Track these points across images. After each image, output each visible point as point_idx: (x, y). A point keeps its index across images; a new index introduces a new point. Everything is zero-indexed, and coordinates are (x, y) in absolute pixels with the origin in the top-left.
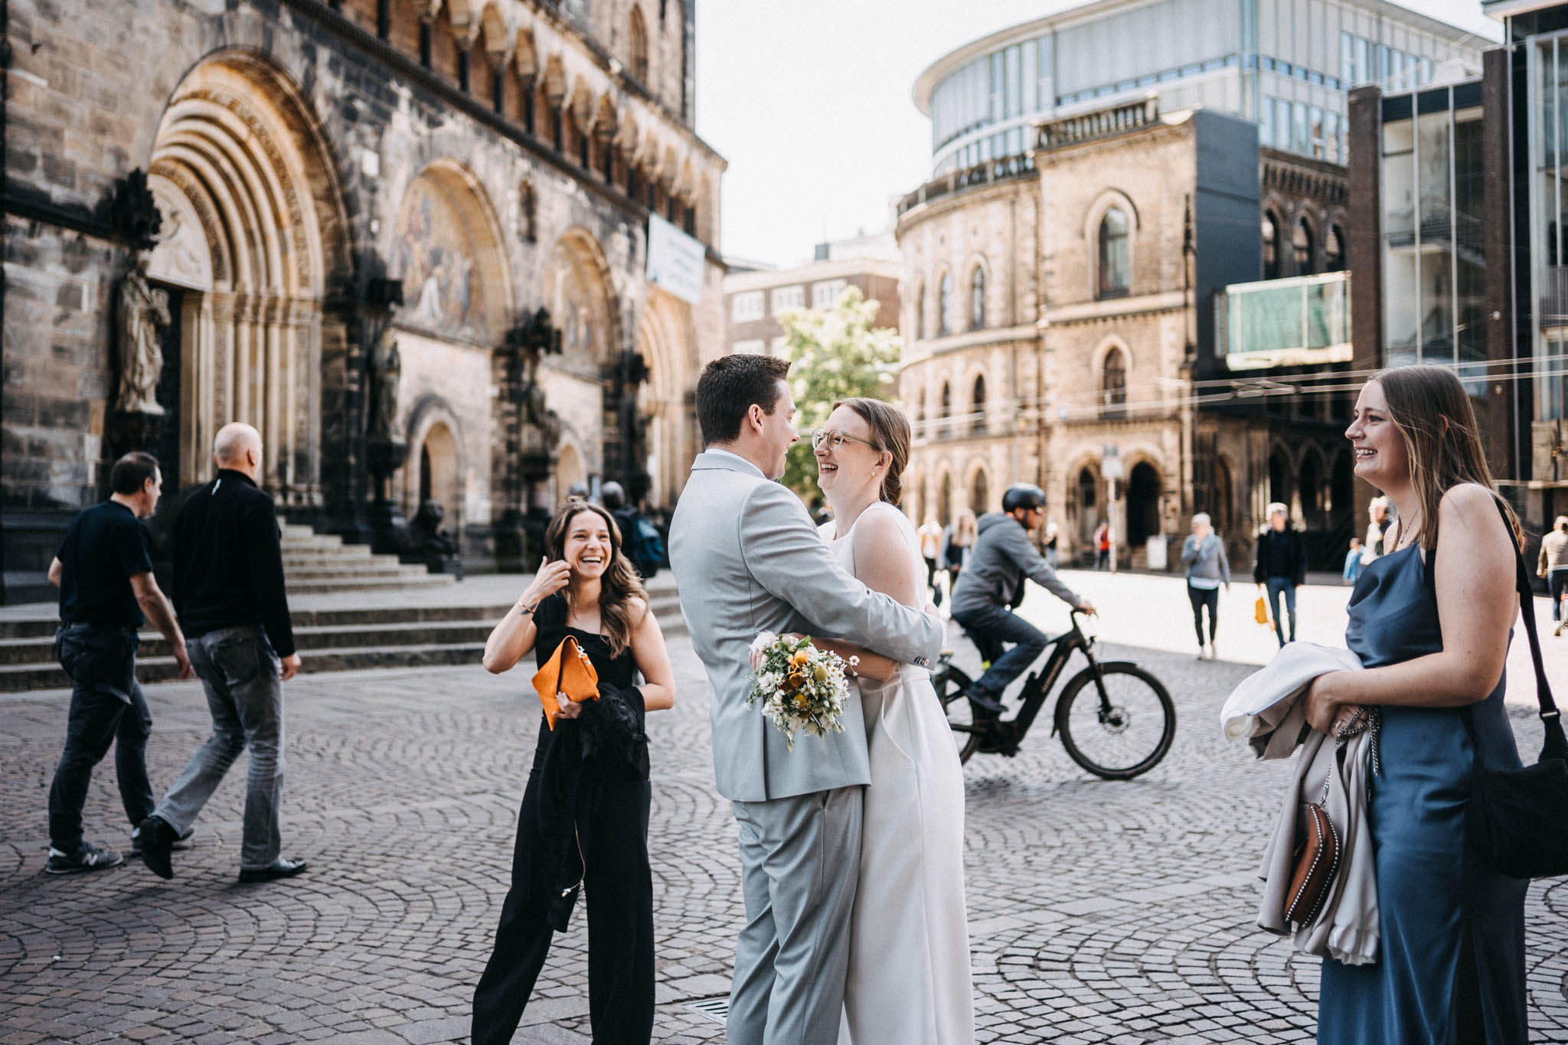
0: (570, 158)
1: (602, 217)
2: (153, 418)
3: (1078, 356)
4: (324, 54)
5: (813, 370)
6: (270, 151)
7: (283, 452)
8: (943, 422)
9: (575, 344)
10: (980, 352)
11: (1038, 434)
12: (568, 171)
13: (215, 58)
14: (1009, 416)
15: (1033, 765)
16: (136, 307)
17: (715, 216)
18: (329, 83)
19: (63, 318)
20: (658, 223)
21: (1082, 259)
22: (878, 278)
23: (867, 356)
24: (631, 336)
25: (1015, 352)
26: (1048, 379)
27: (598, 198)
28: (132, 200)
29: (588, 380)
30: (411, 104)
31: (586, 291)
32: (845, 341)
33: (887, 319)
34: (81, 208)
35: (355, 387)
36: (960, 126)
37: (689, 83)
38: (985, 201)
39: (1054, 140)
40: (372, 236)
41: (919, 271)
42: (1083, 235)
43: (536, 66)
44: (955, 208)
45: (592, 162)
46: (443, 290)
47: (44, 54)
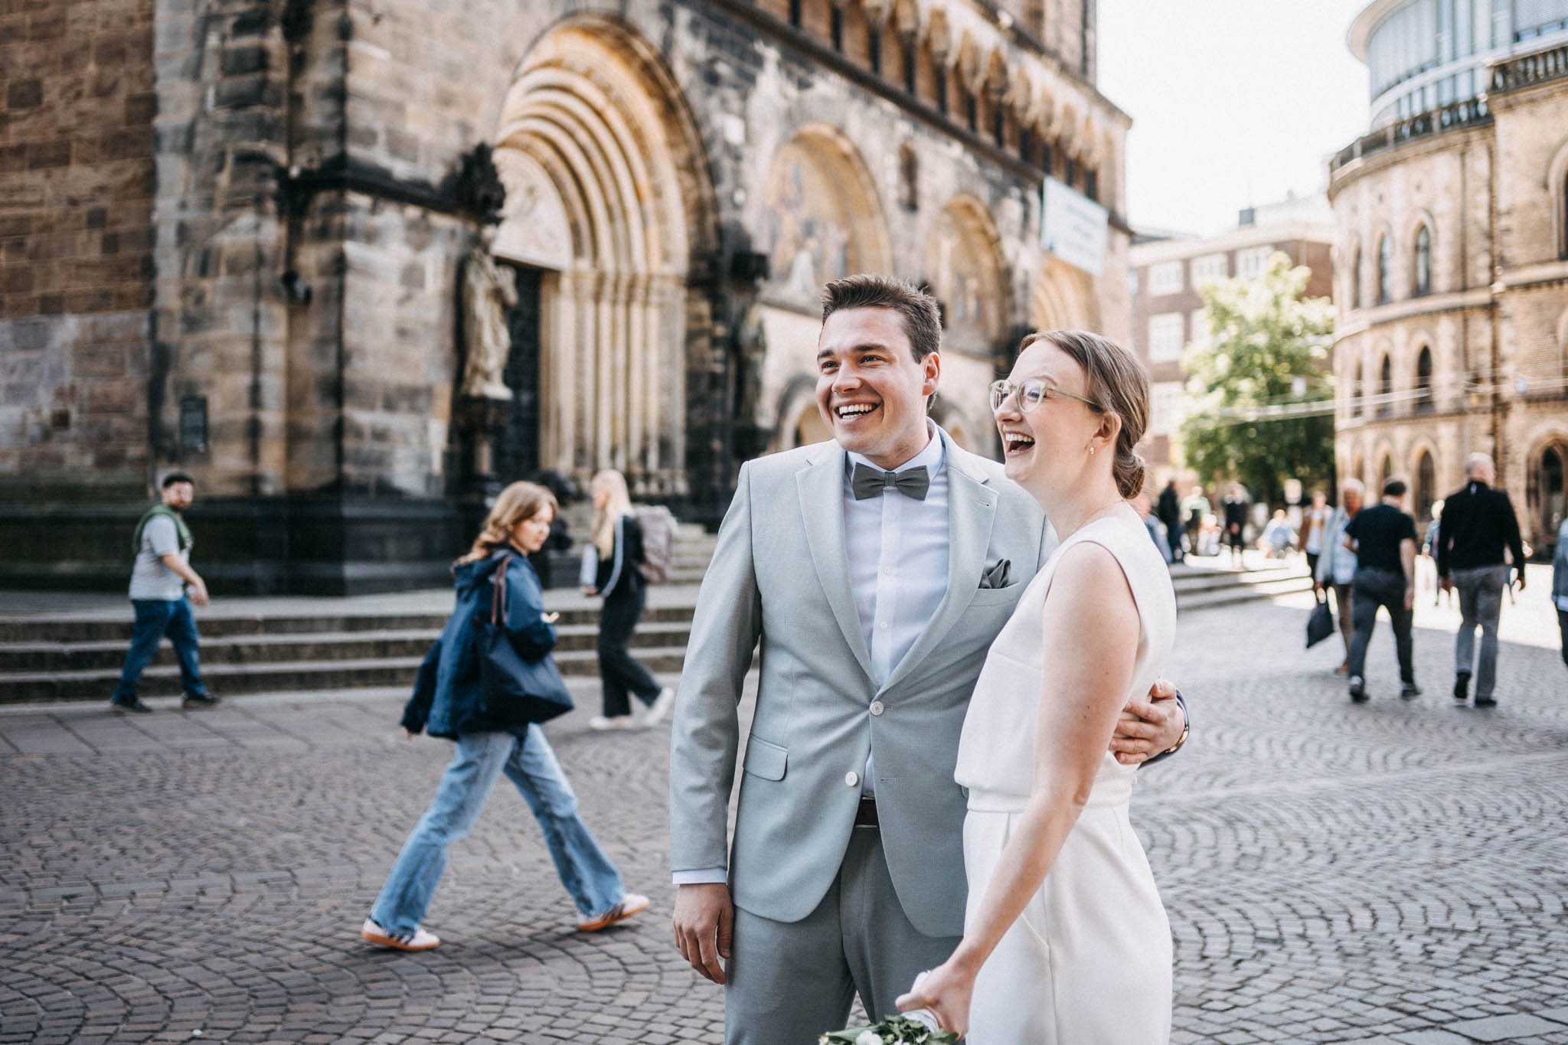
0: (955, 118)
1: (992, 183)
2: (499, 403)
3: (1541, 323)
4: (683, 16)
5: (1237, 344)
6: (629, 120)
7: (645, 437)
8: (1382, 399)
9: (964, 319)
10: (1425, 322)
11: (1494, 411)
12: (953, 133)
13: (565, 24)
14: (1458, 392)
15: (1453, 811)
16: (480, 284)
17: (1119, 178)
18: (689, 47)
19: (406, 299)
20: (1054, 187)
21: (1545, 213)
22: (1310, 244)
23: (1297, 329)
24: (1026, 310)
25: (1465, 321)
26: (1505, 349)
27: (989, 163)
28: (477, 174)
29: (977, 357)
30: (780, 65)
31: (975, 261)
32: (1272, 313)
33: (1319, 287)
34: (424, 185)
35: (718, 368)
36: (1401, 70)
37: (1090, 36)
38: (1429, 153)
39: (1511, 81)
40: (737, 207)
41: (1356, 233)
42: (1546, 186)
43: (917, 21)
44: (1395, 163)
45: (981, 123)
46: (817, 263)
47: (386, 26)
